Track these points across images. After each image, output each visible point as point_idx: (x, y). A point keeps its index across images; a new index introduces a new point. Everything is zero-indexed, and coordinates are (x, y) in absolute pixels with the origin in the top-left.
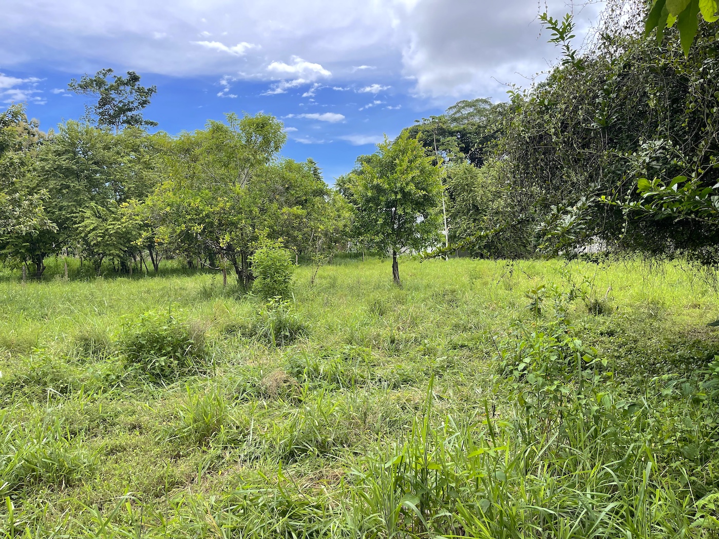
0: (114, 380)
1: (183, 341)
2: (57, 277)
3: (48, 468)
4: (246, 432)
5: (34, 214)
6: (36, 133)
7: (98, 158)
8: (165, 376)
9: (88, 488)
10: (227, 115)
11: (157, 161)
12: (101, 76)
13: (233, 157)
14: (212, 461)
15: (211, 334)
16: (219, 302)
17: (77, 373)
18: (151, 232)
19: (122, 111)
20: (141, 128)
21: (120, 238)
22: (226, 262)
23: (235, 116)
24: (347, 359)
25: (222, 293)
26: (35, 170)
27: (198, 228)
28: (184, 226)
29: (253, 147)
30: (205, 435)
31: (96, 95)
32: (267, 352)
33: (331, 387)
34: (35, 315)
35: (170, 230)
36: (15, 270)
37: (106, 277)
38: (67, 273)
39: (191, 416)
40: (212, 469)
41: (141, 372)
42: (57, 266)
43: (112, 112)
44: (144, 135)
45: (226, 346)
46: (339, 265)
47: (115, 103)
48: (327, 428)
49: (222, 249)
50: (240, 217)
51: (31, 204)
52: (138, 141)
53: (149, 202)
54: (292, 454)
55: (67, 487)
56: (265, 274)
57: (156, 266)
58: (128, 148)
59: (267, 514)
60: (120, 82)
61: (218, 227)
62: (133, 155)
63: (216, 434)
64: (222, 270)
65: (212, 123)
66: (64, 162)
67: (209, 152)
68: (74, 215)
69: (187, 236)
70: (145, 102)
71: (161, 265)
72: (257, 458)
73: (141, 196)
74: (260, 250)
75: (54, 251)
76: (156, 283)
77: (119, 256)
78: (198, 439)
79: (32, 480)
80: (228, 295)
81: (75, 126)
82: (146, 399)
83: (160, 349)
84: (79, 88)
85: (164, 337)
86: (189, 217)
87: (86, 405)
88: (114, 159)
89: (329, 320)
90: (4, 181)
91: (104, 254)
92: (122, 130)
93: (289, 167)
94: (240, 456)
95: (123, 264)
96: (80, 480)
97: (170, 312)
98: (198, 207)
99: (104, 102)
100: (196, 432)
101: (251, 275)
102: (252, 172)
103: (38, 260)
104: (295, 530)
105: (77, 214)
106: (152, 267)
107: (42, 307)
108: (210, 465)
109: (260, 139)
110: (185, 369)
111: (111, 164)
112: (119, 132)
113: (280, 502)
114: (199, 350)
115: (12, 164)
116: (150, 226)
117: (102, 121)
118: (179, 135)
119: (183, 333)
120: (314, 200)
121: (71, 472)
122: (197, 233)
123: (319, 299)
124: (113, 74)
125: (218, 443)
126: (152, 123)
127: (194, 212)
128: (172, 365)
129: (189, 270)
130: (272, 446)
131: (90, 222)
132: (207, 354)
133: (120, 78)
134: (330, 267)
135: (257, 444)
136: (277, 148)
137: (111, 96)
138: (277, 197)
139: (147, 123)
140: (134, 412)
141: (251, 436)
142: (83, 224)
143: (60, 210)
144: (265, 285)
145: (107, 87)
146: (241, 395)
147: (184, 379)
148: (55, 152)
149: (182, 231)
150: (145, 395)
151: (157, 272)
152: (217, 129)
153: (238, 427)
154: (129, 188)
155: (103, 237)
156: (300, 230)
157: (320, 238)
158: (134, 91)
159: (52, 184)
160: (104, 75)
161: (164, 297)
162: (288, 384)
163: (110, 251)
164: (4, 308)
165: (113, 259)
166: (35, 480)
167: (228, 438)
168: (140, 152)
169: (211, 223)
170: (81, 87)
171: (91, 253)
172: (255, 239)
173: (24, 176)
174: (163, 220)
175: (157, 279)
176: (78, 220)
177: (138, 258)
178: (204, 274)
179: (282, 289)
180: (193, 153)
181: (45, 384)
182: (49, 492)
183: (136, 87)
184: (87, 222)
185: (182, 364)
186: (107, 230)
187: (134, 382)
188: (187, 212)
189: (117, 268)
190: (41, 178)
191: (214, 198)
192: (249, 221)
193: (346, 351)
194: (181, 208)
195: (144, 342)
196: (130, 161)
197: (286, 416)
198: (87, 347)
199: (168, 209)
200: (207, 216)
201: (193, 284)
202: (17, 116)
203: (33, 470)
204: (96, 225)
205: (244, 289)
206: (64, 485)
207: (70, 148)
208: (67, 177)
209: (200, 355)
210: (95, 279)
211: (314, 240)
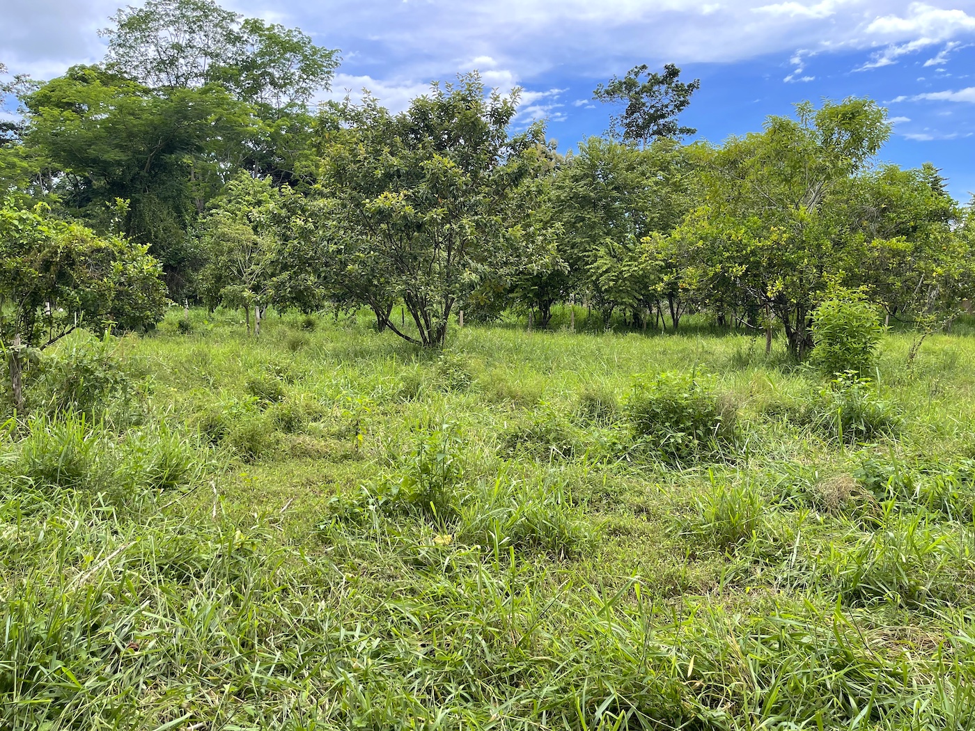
0: (621, 451)
1: (707, 416)
2: (564, 328)
3: (548, 532)
4: (787, 548)
5: (547, 251)
6: (553, 157)
7: (620, 181)
8: (680, 457)
9: (588, 564)
10: (798, 105)
11: (691, 181)
12: (633, 76)
13: (800, 167)
14: (737, 574)
15: (745, 414)
16: (758, 374)
17: (580, 436)
18: (675, 274)
19: (654, 118)
20: (674, 139)
21: (636, 283)
22: (773, 319)
23: (810, 106)
24: (964, 480)
25: (763, 361)
26: (549, 200)
27: (739, 270)
28: (719, 266)
29: (834, 149)
30: (729, 540)
31: (624, 102)
32: (825, 450)
33: (933, 516)
34: (540, 368)
35: (700, 272)
36: (521, 317)
37: (616, 331)
38: (573, 323)
39: (713, 510)
40: (737, 584)
41: (652, 447)
42: (563, 314)
43: (640, 121)
44: (677, 147)
45: (764, 432)
46: (964, 335)
47: (646, 109)
48: (921, 571)
49: (769, 300)
50: (801, 255)
51: (545, 239)
52: (668, 156)
53: (676, 234)
54: (857, 594)
55: (565, 558)
56: (833, 338)
57: (676, 321)
58: (655, 166)
59: (812, 659)
60: (655, 81)
61: (766, 268)
62: (660, 176)
63: (744, 541)
64: (766, 330)
65: (774, 120)
66: (581, 189)
67: (764, 162)
68: (587, 254)
69: (722, 281)
70: (683, 103)
71: (683, 319)
72: (802, 586)
73: (665, 228)
74: (829, 303)
75: (561, 297)
76: (674, 343)
77: (632, 306)
78: (719, 541)
79: (531, 541)
80: (772, 365)
81: (597, 144)
82: (656, 480)
83: (677, 423)
84: (606, 95)
85: (683, 408)
86: (727, 254)
87: (589, 473)
88: (638, 182)
89: (937, 416)
90: (519, 213)
91: (616, 303)
92: (650, 144)
93: (891, 177)
94: (776, 578)
95: (636, 316)
96: (580, 554)
97: (694, 376)
98: (741, 240)
99: (633, 109)
100: (717, 533)
101: (809, 337)
102: (827, 187)
103: (545, 306)
104: (854, 695)
105: (590, 253)
106: (671, 322)
107: (547, 359)
108: (735, 578)
109: (847, 136)
110: (707, 453)
111: (633, 189)
112: (646, 147)
113: (835, 650)
114: (728, 431)
115: (529, 193)
116: (675, 266)
117: (627, 135)
118: (724, 141)
119: (708, 405)
120: (929, 227)
121: (571, 542)
122: (736, 277)
123: (922, 385)
124: (647, 71)
125: (747, 553)
126: (689, 131)
127: (734, 248)
128: (691, 445)
129: (719, 328)
130: (825, 575)
131: (604, 262)
132: (738, 438)
133: (655, 75)
134: (946, 338)
135: (803, 569)
136: (872, 148)
137: (642, 100)
138: (865, 223)
139: (682, 131)
140: (641, 493)
141: (795, 556)
142: (595, 264)
143: (572, 248)
144: (832, 354)
145: (637, 90)
146: (783, 499)
147: (705, 465)
148: (572, 177)
149: (716, 274)
150: (655, 476)
151: (677, 329)
152: (781, 128)
153: (775, 540)
154: (652, 219)
155: (616, 281)
156: (898, 274)
157: (934, 288)
158: (670, 90)
159: (566, 216)
160: (637, 73)
161: (684, 360)
162: (857, 498)
163: (622, 298)
164: (510, 357)
165: (624, 309)
166: (534, 542)
167: (761, 550)
168: (669, 170)
169: (758, 264)
170: (608, 93)
171: (602, 301)
172: (822, 286)
173: (540, 207)
174: (693, 258)
175: (675, 338)
176: (590, 260)
177: (655, 311)
178: (739, 336)
179: (859, 363)
180: (741, 165)
181: (548, 442)
182: (547, 558)
183: (673, 85)
184: (600, 261)
185: (704, 447)
186: (621, 273)
187: (643, 457)
188: (724, 247)
189: (628, 321)
190: (556, 209)
191: (764, 227)
192: (815, 261)
193: (966, 468)
194: (718, 243)
195: (659, 410)
196: (656, 183)
197: (851, 541)
198: (592, 408)
199: (700, 243)
200: (753, 253)
201: (722, 347)
202: (537, 136)
203: (533, 531)
204: (609, 266)
205: (796, 360)
206: (562, 555)
207: (589, 172)
208: (583, 207)
209: (729, 437)
210: (603, 332)
211: (922, 292)
